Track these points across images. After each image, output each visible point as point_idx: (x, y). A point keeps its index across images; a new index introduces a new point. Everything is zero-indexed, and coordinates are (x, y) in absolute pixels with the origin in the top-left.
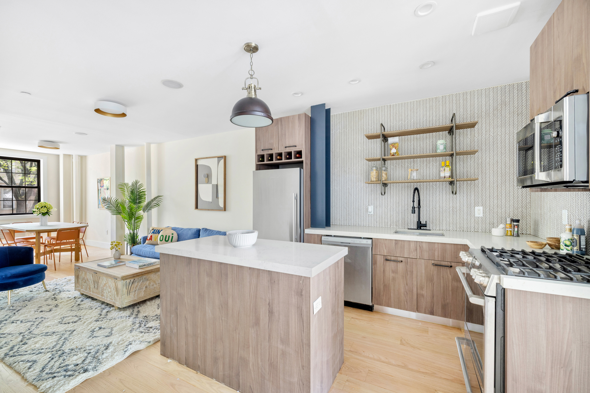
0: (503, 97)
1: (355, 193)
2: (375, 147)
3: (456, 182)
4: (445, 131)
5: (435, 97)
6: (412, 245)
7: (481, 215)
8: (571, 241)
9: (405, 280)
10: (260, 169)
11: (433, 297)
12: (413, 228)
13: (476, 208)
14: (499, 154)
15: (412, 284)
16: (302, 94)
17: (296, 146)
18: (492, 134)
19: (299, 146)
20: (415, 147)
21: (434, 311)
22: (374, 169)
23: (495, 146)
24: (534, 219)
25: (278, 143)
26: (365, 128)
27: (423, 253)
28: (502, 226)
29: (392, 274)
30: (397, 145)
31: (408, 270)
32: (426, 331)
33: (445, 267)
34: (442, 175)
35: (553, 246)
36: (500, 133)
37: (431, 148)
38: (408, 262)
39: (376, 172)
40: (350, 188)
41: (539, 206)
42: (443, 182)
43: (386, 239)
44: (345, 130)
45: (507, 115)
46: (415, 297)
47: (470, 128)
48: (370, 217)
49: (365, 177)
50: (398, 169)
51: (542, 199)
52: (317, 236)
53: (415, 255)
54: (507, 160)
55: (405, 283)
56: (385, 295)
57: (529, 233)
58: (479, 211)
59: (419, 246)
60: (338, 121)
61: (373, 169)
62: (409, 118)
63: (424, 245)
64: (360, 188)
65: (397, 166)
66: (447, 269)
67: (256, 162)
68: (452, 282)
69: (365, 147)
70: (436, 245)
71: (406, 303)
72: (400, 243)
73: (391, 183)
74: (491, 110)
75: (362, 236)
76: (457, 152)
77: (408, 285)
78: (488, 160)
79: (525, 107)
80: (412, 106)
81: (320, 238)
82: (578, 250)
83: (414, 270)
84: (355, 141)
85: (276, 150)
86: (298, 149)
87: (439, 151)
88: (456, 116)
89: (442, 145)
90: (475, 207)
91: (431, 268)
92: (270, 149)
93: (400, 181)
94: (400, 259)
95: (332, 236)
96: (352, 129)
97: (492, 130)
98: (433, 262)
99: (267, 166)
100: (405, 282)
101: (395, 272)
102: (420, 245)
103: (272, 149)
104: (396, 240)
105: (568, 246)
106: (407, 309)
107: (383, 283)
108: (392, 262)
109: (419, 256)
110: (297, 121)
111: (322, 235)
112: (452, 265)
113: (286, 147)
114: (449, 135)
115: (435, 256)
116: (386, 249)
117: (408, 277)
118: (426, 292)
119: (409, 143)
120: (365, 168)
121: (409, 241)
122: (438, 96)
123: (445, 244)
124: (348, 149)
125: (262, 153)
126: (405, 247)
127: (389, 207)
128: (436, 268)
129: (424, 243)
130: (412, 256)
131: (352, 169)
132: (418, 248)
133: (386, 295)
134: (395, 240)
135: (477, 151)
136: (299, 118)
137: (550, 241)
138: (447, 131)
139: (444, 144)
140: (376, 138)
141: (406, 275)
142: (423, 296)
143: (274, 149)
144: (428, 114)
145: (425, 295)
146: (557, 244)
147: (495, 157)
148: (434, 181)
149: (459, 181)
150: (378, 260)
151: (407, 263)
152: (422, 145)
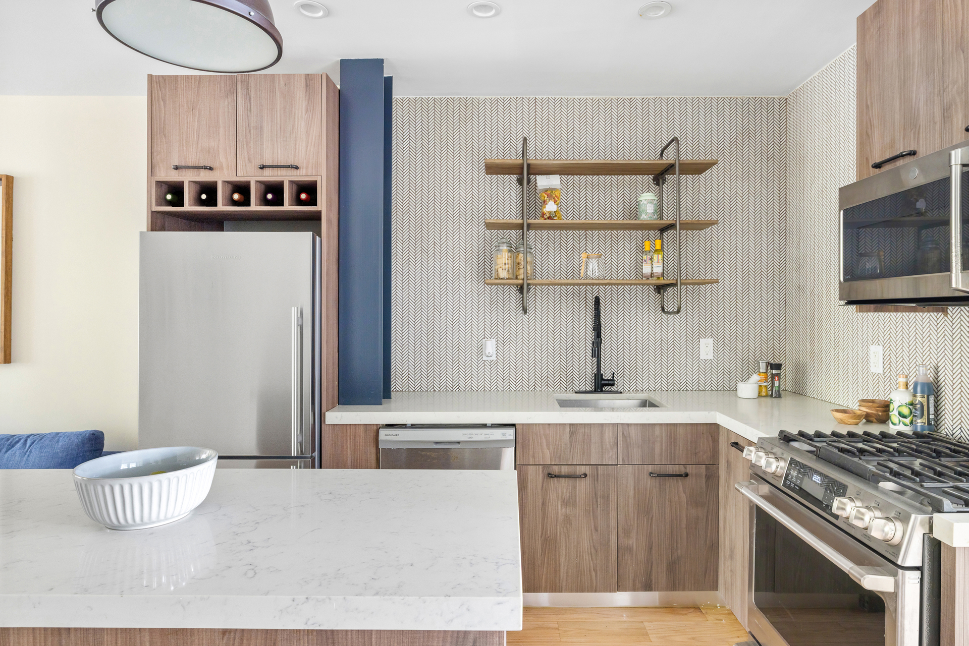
0: (746, 121)
1: (450, 307)
2: (501, 195)
3: (681, 287)
4: (648, 175)
5: (629, 97)
6: (608, 435)
7: (710, 356)
8: (911, 407)
9: (592, 518)
10: (163, 229)
11: (651, 548)
12: (583, 389)
13: (703, 341)
14: (739, 233)
15: (608, 526)
16: (328, 13)
17: (297, 168)
18: (727, 192)
19: (307, 168)
20: (589, 205)
21: (651, 581)
22: (505, 248)
23: (733, 215)
24: (794, 361)
25: (234, 152)
26: (476, 145)
27: (630, 450)
28: (755, 378)
29: (563, 510)
30: (557, 193)
31: (599, 494)
32: (644, 634)
33: (675, 477)
34: (647, 269)
35: (873, 417)
36: (740, 192)
37: (621, 208)
38: (598, 475)
39: (510, 257)
40: (437, 295)
41: (808, 337)
42: (643, 285)
43: (549, 424)
44: (425, 143)
45: (752, 157)
46: (613, 557)
47: (692, 174)
48: (488, 367)
49: (475, 267)
50: (551, 251)
51: (816, 323)
52: (362, 429)
53: (614, 457)
54: (752, 245)
55: (593, 526)
56: (545, 565)
57: (784, 387)
58: (707, 348)
59: (623, 434)
60: (406, 119)
61: (501, 248)
62: (577, 135)
63: (633, 432)
64: (462, 295)
65: (551, 245)
66: (677, 481)
67: (150, 205)
68: (687, 509)
69: (475, 192)
70: (657, 430)
71: (593, 574)
72: (582, 430)
73: (536, 285)
74: (727, 144)
75: (489, 422)
76: (681, 222)
77: (599, 529)
78: (721, 243)
79: (777, 145)
80: (583, 108)
81: (372, 434)
82: (925, 424)
83: (611, 492)
84: (450, 176)
85: (225, 171)
86: (302, 176)
87: (645, 217)
88: (680, 142)
89: (651, 203)
90: (701, 339)
91: (647, 482)
92: (205, 168)
93: (557, 281)
94: (582, 470)
95: (405, 425)
96: (444, 143)
97: (727, 182)
98: (650, 468)
99: (186, 222)
100: (593, 524)
101: (569, 502)
102: (625, 433)
103: (211, 169)
104: (573, 424)
105: (905, 417)
106: (596, 587)
107: (542, 534)
108: (562, 480)
109: (623, 460)
110: (300, 94)
111: (378, 428)
112: (688, 471)
113: (262, 167)
114: (654, 184)
115: (655, 454)
116: (549, 450)
117: (599, 512)
118: (637, 539)
119: (577, 194)
120: (475, 244)
121: (602, 425)
122: (634, 97)
123: (674, 424)
124: (431, 194)
125: (174, 177)
126: (593, 440)
127: (532, 343)
128: (656, 482)
129: (633, 427)
130: (607, 461)
131: (444, 246)
132: (620, 438)
133: (548, 563)
134: (571, 425)
135: (716, 222)
136: (307, 86)
137: (868, 407)
138: (651, 175)
139: (654, 202)
140: (503, 174)
141: (595, 506)
142: (630, 549)
143: (221, 168)
144: (615, 132)
145: (635, 547)
146: (880, 413)
147: (733, 237)
148: (626, 282)
149: (686, 284)
150: (529, 478)
151: (596, 478)
152: (602, 201)
